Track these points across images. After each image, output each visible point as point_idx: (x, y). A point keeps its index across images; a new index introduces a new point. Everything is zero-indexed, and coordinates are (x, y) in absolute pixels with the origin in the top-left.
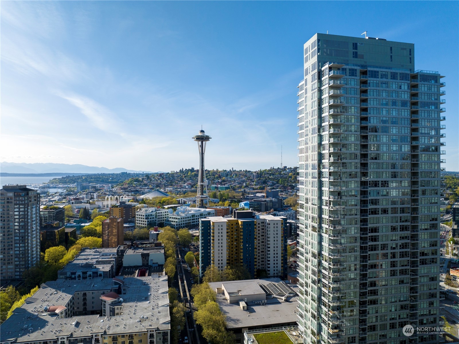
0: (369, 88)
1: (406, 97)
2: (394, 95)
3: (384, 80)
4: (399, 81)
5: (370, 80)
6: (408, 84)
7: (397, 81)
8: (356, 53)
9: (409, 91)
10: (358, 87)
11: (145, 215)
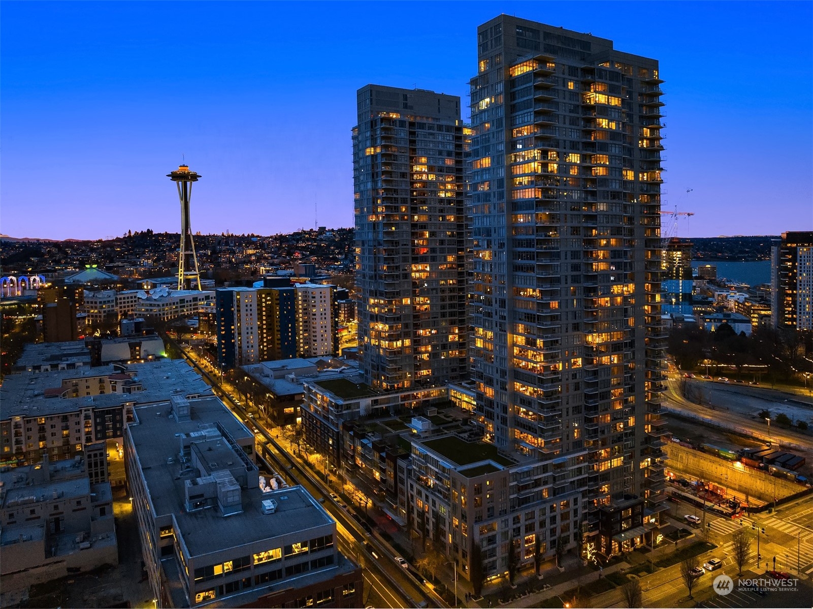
0: (417, 139)
1: (451, 148)
2: (440, 145)
3: (431, 131)
4: (444, 132)
5: (419, 131)
6: (453, 136)
7: (442, 133)
8: (406, 104)
9: (454, 142)
10: (408, 138)
11: (98, 301)
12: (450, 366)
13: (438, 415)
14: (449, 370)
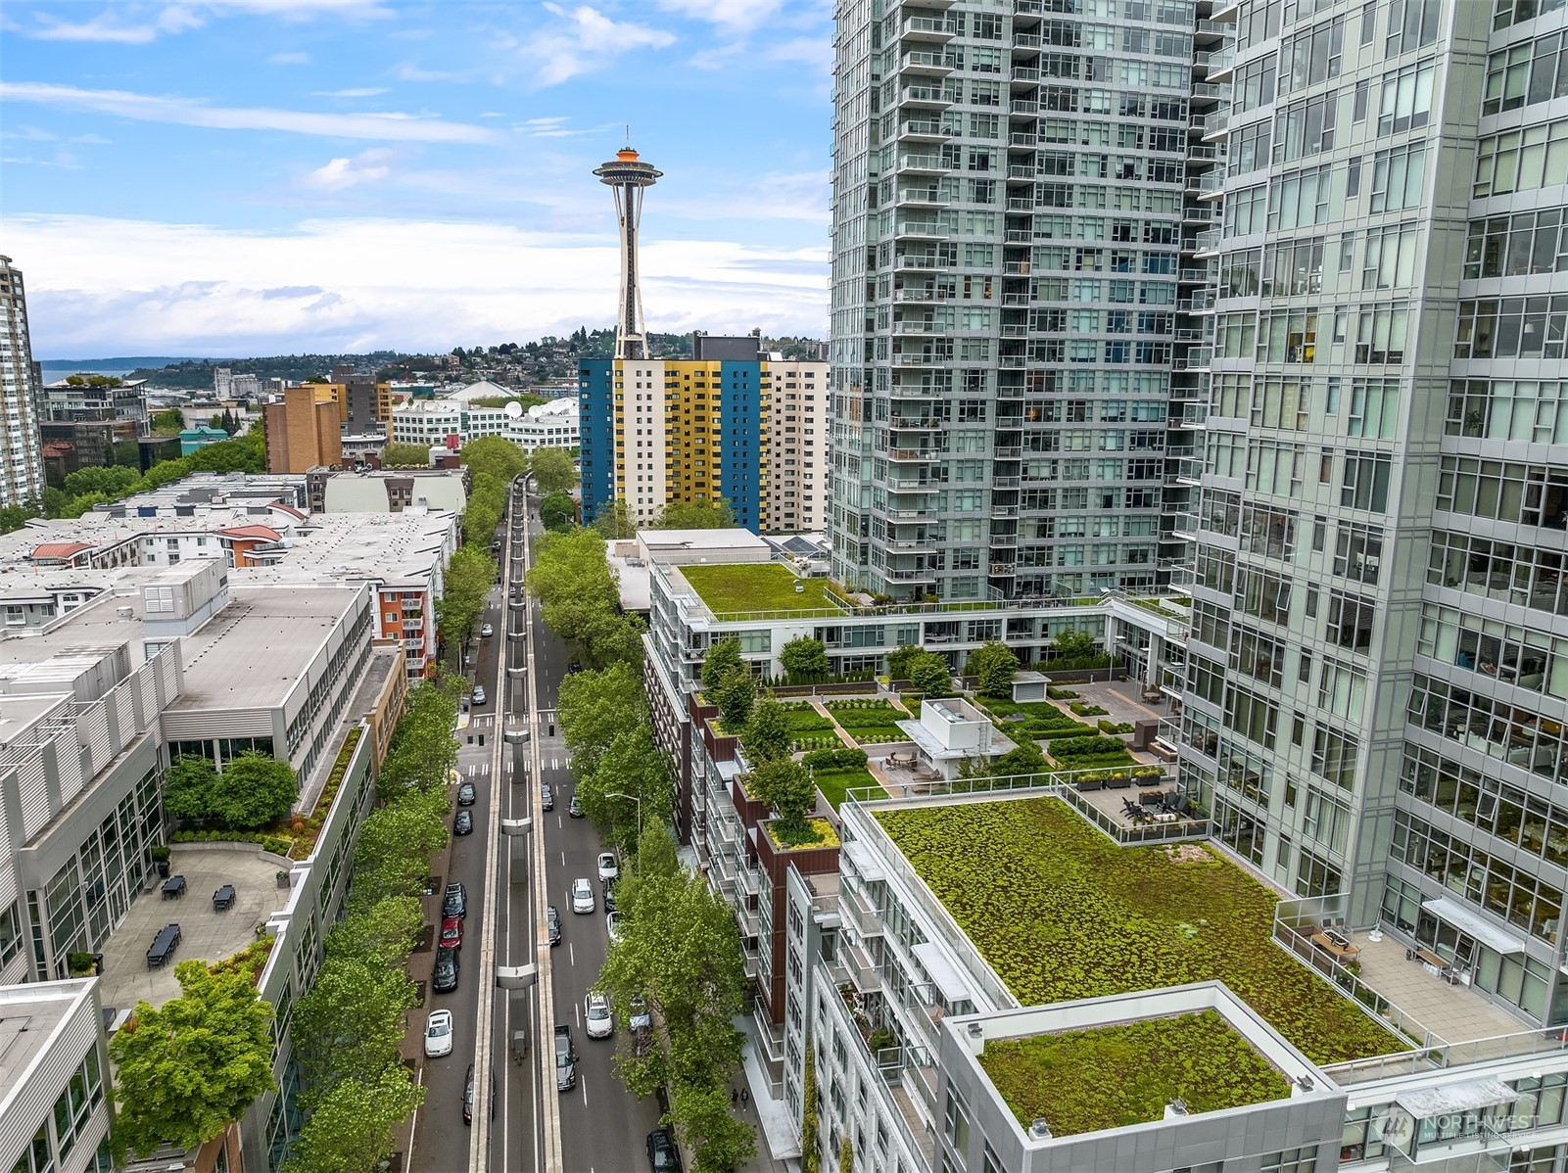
11: (426, 417)
12: (1127, 540)
13: (1053, 703)
14: (1121, 555)
